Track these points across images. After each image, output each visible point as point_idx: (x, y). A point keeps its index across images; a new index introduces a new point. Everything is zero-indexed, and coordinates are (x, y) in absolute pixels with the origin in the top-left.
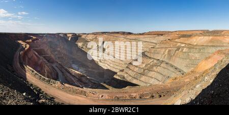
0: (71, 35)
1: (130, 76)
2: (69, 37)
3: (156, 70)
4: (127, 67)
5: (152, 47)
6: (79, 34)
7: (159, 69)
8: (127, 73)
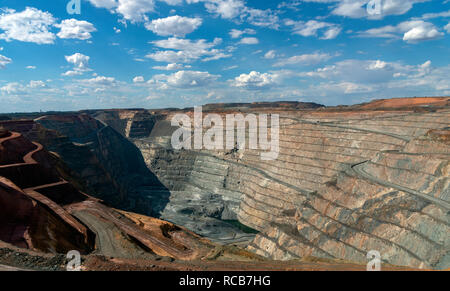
0: (131, 115)
1: (315, 229)
2: (126, 120)
3: (404, 222)
4: (306, 204)
5: (392, 148)
6: (157, 111)
7: (416, 220)
8: (304, 220)
